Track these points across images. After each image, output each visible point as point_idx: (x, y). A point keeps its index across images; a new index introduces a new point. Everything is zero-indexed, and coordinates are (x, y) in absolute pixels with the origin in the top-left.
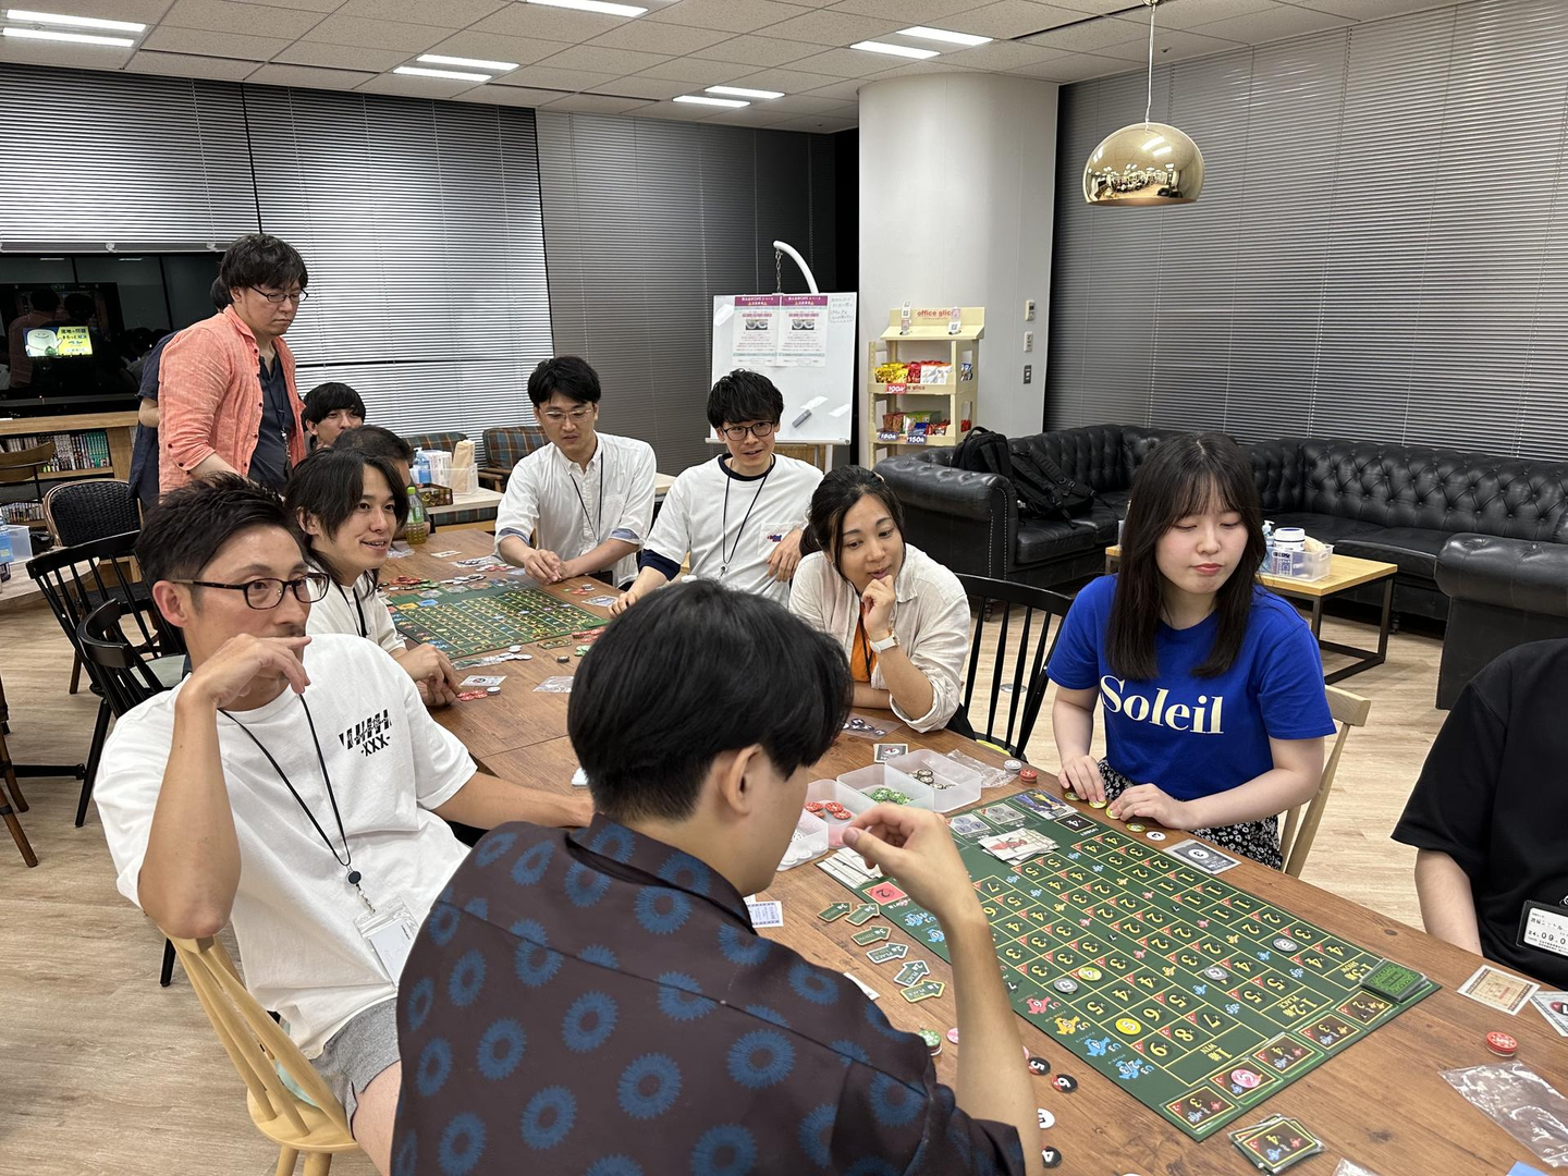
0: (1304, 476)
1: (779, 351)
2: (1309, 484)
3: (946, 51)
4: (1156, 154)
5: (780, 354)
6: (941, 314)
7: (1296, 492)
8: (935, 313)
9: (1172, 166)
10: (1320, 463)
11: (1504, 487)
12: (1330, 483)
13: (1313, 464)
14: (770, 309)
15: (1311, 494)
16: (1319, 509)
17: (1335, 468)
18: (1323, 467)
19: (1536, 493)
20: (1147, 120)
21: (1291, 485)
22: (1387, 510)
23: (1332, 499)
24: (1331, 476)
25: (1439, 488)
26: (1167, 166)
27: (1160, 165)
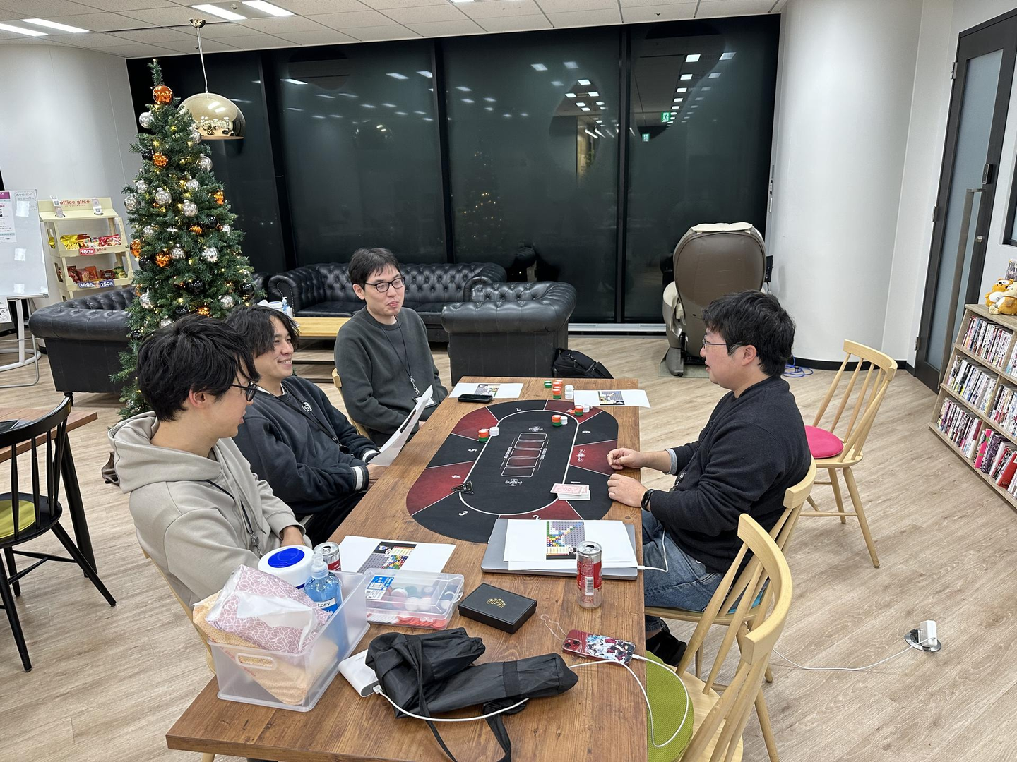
0: (323, 284)
2: (326, 287)
3: (54, 34)
4: (217, 111)
6: (79, 203)
7: (321, 291)
8: (73, 202)
9: (227, 118)
10: (329, 275)
11: (414, 277)
12: (337, 286)
13: (326, 277)
15: (329, 292)
16: (335, 299)
17: (337, 277)
18: (331, 278)
19: (427, 279)
20: (207, 91)
21: (318, 289)
23: (340, 293)
24: (336, 282)
26: (225, 118)
27: (221, 118)
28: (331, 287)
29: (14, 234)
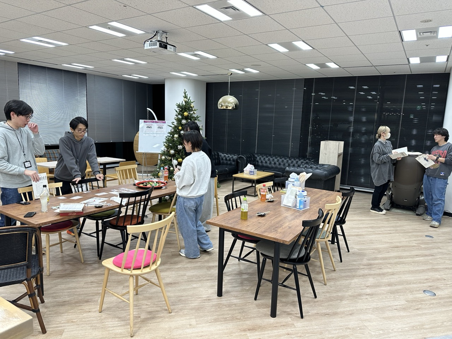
1: (155, 133)
2: (256, 161)
3: (187, 75)
4: (231, 101)
5: (155, 134)
11: (288, 161)
12: (260, 161)
13: (256, 158)
14: (153, 124)
19: (292, 162)
20: (229, 95)
21: (253, 161)
22: (270, 166)
23: (260, 164)
25: (278, 162)
27: (232, 103)
28: (258, 162)
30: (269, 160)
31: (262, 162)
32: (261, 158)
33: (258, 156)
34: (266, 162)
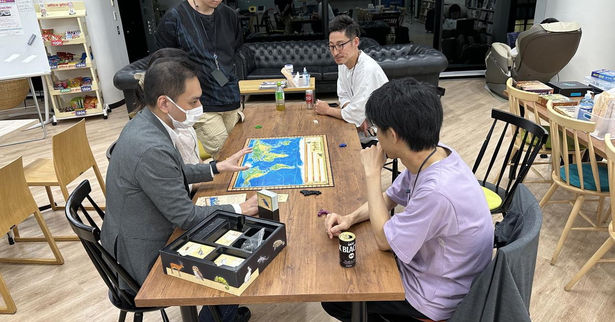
6: (61, 5)
7: (253, 62)
8: (58, 5)
10: (256, 51)
17: (262, 52)
28: (259, 59)
29: (21, 29)
30: (280, 52)
31: (267, 59)
32: (264, 51)
33: (257, 48)
34: (276, 58)
